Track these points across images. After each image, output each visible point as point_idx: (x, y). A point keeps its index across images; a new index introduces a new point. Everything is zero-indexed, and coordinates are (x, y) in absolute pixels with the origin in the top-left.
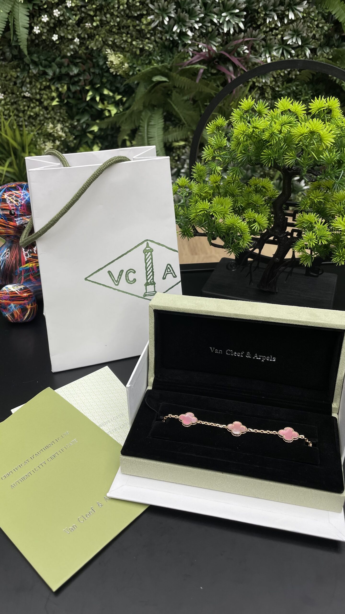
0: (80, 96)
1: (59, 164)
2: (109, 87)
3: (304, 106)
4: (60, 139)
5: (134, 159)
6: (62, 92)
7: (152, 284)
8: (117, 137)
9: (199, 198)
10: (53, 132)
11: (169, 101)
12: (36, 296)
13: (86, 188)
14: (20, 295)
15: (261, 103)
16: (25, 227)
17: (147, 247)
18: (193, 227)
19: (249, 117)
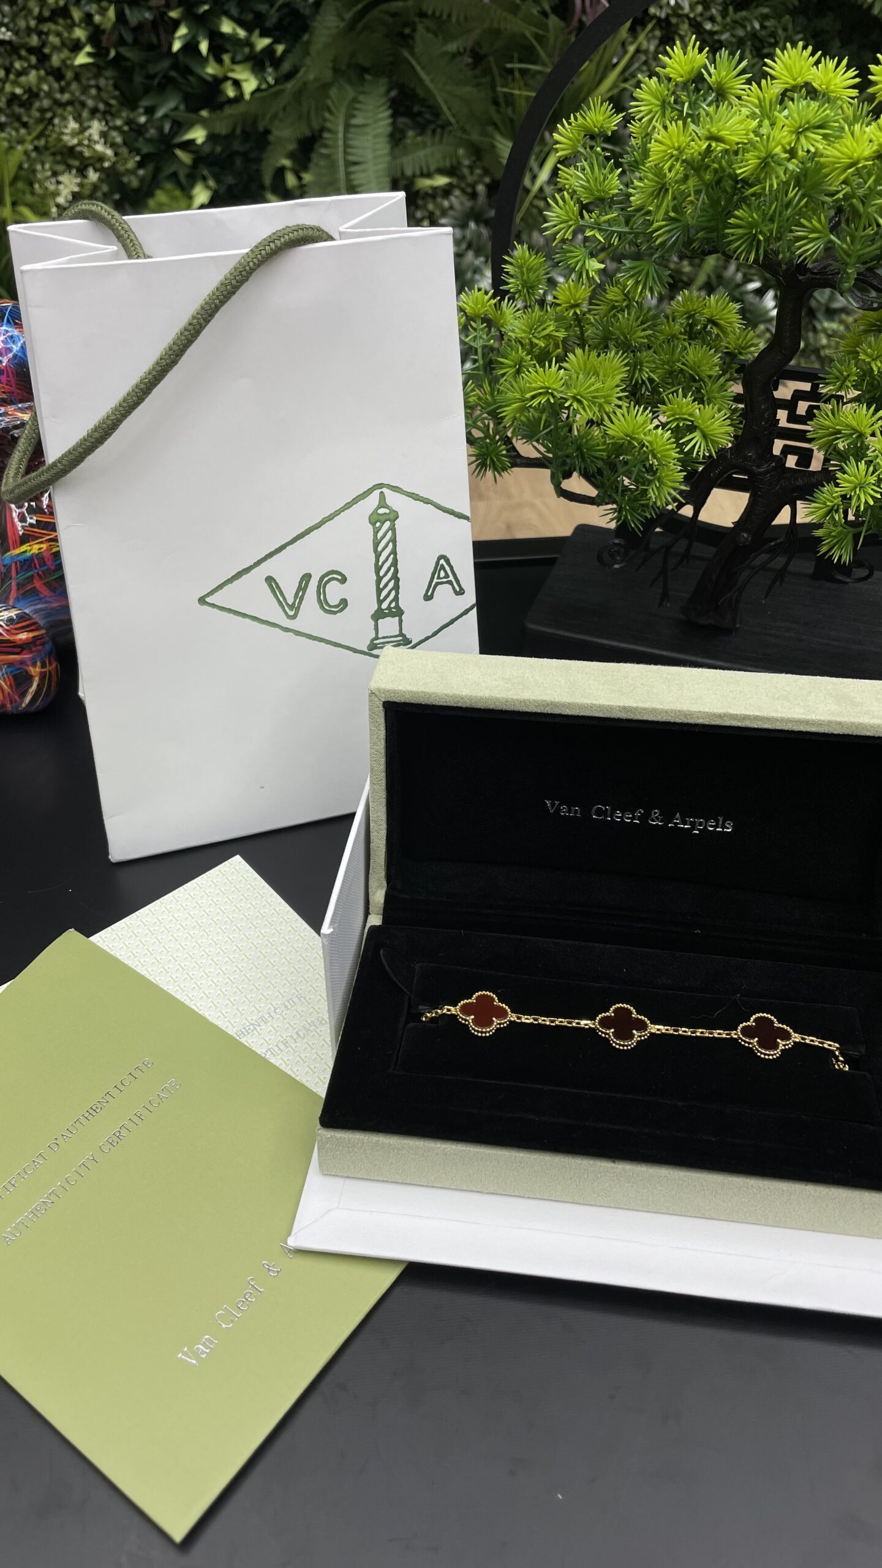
0: (154, 40)
1: (115, 248)
2: (234, 11)
3: (852, 73)
4: (98, 166)
5: (343, 235)
6: (103, 27)
7: (393, 615)
8: (259, 160)
9: (528, 354)
10: (80, 144)
11: (406, 54)
12: (53, 639)
13: (201, 325)
14: (8, 637)
15: (726, 63)
16: (15, 440)
17: (379, 507)
18: (508, 441)
19: (686, 105)
